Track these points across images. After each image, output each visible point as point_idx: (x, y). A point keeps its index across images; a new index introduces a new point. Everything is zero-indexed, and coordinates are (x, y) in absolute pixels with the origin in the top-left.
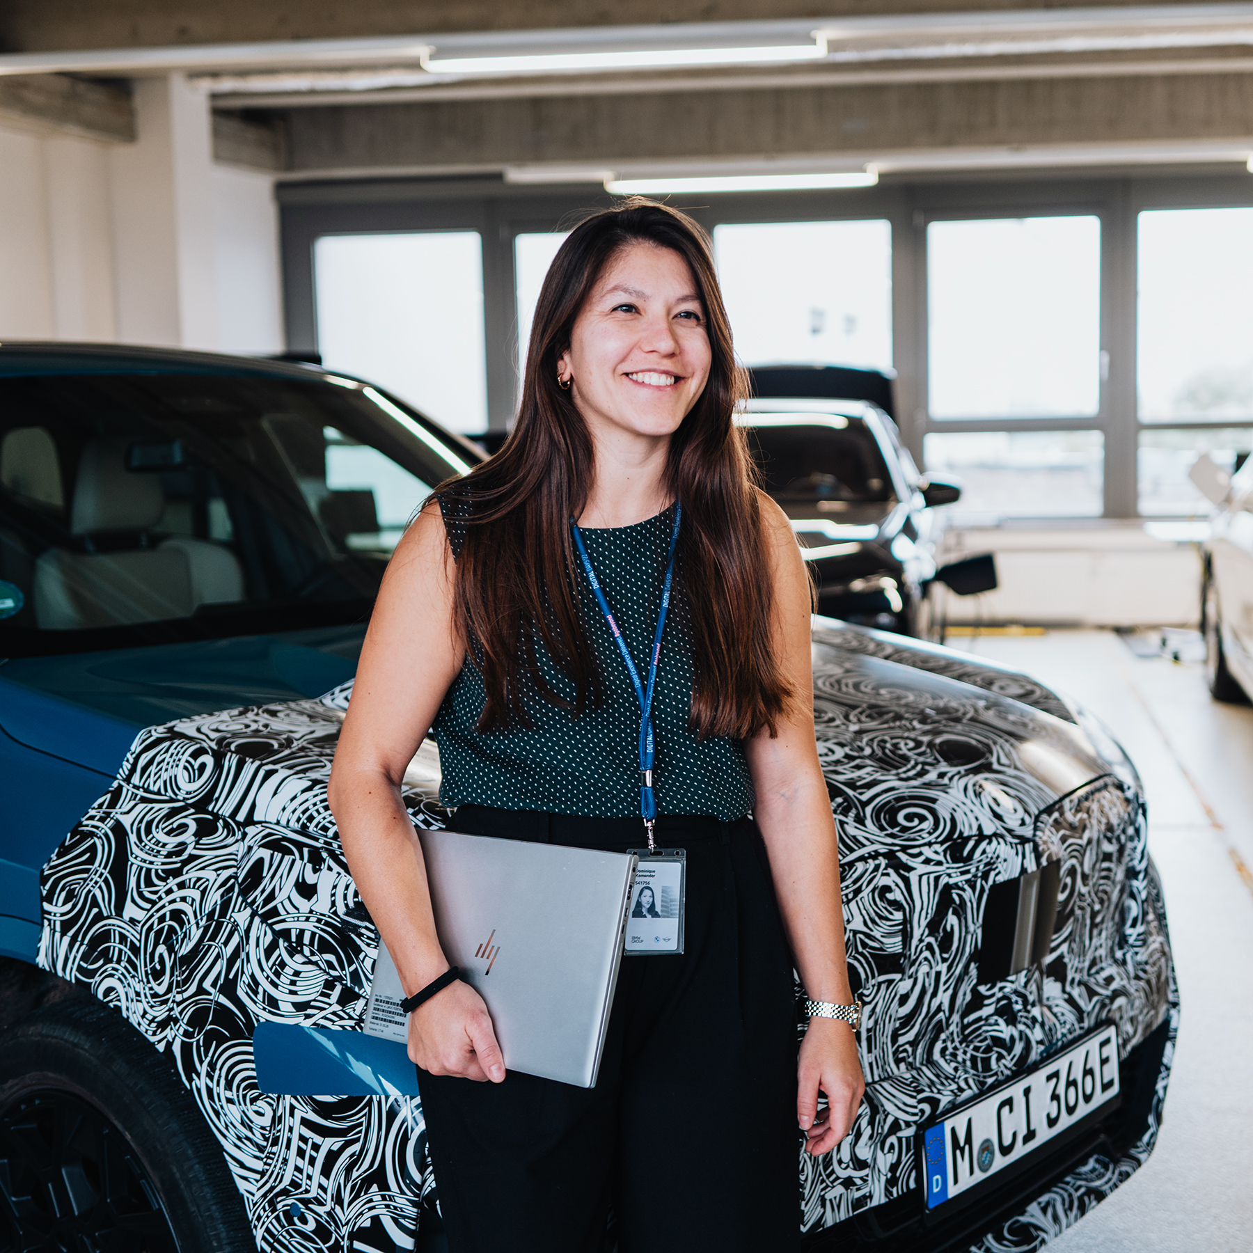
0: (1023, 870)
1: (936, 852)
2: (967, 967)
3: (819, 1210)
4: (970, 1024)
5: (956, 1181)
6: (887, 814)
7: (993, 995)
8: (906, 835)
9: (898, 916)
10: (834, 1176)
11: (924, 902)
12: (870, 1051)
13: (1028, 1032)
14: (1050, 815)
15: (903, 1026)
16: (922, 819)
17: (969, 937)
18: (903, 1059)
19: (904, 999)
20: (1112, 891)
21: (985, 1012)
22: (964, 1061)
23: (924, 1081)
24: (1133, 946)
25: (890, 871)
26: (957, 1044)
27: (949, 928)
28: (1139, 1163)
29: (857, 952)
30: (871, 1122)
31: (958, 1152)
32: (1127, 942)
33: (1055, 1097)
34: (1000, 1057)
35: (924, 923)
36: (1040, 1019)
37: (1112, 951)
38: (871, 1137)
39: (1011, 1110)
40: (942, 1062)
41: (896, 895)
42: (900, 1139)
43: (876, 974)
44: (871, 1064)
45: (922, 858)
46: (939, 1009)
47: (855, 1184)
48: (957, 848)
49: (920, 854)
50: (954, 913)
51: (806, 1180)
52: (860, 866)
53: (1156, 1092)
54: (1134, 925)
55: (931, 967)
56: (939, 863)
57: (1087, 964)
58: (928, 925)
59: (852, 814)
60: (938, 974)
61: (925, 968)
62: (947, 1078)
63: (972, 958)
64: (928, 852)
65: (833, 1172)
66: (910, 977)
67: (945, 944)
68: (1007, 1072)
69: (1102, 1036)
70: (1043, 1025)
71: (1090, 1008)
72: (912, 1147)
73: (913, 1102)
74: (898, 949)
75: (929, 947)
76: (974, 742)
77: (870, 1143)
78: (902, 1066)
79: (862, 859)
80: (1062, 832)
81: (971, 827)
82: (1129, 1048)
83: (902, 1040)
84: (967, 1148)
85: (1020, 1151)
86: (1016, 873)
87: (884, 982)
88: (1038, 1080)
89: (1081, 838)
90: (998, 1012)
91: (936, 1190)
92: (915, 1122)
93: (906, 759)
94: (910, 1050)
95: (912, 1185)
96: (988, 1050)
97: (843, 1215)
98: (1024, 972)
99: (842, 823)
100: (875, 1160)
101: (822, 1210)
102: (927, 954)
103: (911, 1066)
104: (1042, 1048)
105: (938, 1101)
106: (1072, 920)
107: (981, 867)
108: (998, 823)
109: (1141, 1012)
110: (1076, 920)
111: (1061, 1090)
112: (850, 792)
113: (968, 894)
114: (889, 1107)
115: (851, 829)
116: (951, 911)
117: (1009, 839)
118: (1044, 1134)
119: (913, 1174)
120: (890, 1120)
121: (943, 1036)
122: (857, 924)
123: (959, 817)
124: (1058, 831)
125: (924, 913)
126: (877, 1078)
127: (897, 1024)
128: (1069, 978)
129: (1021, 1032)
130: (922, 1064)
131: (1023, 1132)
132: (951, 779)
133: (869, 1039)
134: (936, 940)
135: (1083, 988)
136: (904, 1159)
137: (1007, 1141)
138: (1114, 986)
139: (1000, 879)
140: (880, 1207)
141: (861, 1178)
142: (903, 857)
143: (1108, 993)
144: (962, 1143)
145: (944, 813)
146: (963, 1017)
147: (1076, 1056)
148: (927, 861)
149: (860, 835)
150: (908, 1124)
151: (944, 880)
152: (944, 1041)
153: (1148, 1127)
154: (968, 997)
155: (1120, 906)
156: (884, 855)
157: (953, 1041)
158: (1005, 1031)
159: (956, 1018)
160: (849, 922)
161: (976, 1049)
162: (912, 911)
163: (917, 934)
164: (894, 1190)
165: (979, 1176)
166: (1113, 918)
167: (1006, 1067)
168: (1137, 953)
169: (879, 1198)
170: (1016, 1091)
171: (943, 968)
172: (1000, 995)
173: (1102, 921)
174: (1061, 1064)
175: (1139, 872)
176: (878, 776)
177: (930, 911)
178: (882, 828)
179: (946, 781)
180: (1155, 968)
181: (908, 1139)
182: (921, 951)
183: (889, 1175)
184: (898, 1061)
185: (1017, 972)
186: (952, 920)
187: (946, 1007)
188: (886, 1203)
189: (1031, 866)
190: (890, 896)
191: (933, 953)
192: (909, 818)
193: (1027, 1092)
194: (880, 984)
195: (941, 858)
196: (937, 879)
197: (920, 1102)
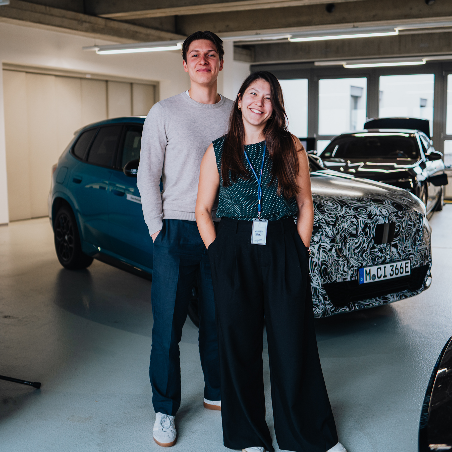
0: (385, 222)
1: (365, 216)
2: (371, 240)
3: (336, 278)
4: (372, 252)
5: (366, 280)
6: (356, 209)
7: (378, 247)
8: (359, 213)
9: (355, 227)
10: (339, 273)
11: (361, 225)
12: (348, 251)
13: (386, 256)
14: (394, 214)
15: (356, 248)
16: (363, 210)
17: (372, 234)
18: (356, 255)
19: (356, 243)
20: (412, 233)
21: (376, 250)
22: (370, 258)
23: (360, 260)
24: (417, 246)
25: (354, 218)
26: (369, 254)
27: (367, 231)
28: (418, 294)
29: (346, 232)
30: (347, 264)
31: (367, 275)
32: (416, 245)
33: (392, 270)
34: (378, 259)
35: (361, 229)
36: (389, 254)
37: (412, 246)
38: (347, 267)
39: (380, 270)
40: (365, 257)
41: (355, 223)
42: (354, 269)
43: (350, 237)
44: (348, 254)
45: (362, 217)
46: (365, 247)
47: (343, 275)
48: (370, 216)
49: (361, 216)
50: (368, 228)
51: (333, 272)
52: (348, 217)
53: (424, 280)
54: (418, 242)
55: (363, 238)
56: (366, 218)
57: (404, 247)
58: (362, 230)
59: (348, 208)
60: (364, 240)
61: (361, 238)
62: (365, 260)
63: (373, 238)
64: (363, 216)
65: (339, 272)
66: (358, 239)
67: (366, 234)
68: (380, 263)
69: (407, 261)
70: (390, 255)
71: (403, 255)
72: (357, 271)
73: (357, 263)
74: (355, 233)
75: (362, 234)
76: (381, 199)
77: (347, 268)
78: (356, 256)
79: (349, 216)
80: (396, 217)
81: (374, 213)
82: (415, 267)
83: (356, 251)
84: (369, 275)
85: (382, 279)
86: (383, 223)
87: (352, 239)
88: (388, 266)
89: (402, 219)
90: (379, 251)
91: (361, 281)
92: (357, 267)
93: (364, 200)
94: (357, 253)
95: (356, 279)
96: (376, 257)
97: (341, 281)
98: (385, 244)
99: (346, 209)
100: (348, 272)
101: (336, 279)
102: (361, 235)
103: (357, 257)
104: (389, 260)
105: (363, 264)
106: (399, 236)
107: (375, 220)
108: (380, 213)
109: (419, 260)
110: (401, 236)
111: (394, 269)
112: (349, 205)
113: (371, 225)
114: (351, 262)
115: (348, 210)
116: (367, 228)
117: (382, 216)
118: (389, 277)
119: (357, 277)
120: (351, 265)
121: (365, 252)
122: (346, 227)
123: (372, 211)
124: (395, 217)
125: (361, 227)
126: (350, 257)
127: (355, 248)
128: (399, 248)
129: (384, 256)
130: (360, 256)
131: (383, 275)
132: (372, 205)
133: (348, 249)
134: (364, 233)
135: (402, 251)
136: (355, 273)
137: (379, 276)
138: (410, 252)
139: (379, 223)
140: (349, 281)
141: (345, 275)
142: (357, 216)
143: (409, 253)
144: (368, 273)
145: (369, 210)
146: (370, 250)
147: (399, 264)
148: (363, 218)
149: (349, 211)
150: (356, 267)
151: (366, 222)
152: (366, 254)
153: (422, 287)
154: (372, 246)
155: (414, 237)
156: (353, 216)
157: (368, 254)
158: (380, 254)
159: (368, 250)
160: (344, 226)
161: (373, 256)
162: (358, 226)
163: (359, 231)
164: (352, 279)
165: (372, 281)
166: (412, 239)
167: (380, 261)
168: (418, 247)
169: (349, 279)
170: (382, 266)
171: (366, 239)
172: (379, 247)
173: (409, 239)
174: (395, 264)
175: (421, 231)
176: (356, 203)
177: (362, 227)
178: (354, 211)
179: (371, 205)
180: (424, 252)
181: (356, 270)
182: (360, 235)
183: (351, 275)
184: (355, 255)
185: (384, 243)
186: (367, 230)
187: (366, 246)
188: (350, 281)
189: (387, 222)
190: (354, 223)
191: (363, 235)
192: (360, 210)
193: (385, 267)
194: (351, 239)
195: (366, 217)
196: (364, 221)
197: (358, 263)
